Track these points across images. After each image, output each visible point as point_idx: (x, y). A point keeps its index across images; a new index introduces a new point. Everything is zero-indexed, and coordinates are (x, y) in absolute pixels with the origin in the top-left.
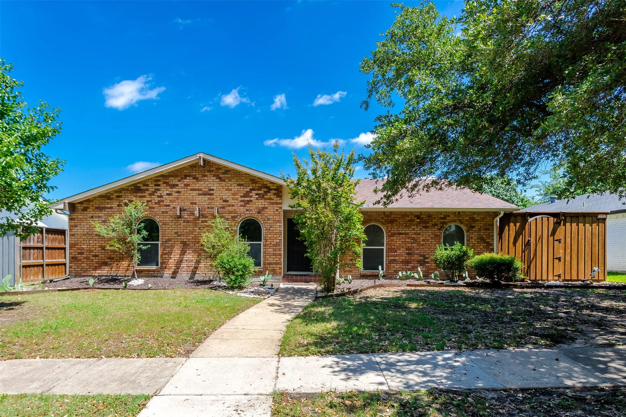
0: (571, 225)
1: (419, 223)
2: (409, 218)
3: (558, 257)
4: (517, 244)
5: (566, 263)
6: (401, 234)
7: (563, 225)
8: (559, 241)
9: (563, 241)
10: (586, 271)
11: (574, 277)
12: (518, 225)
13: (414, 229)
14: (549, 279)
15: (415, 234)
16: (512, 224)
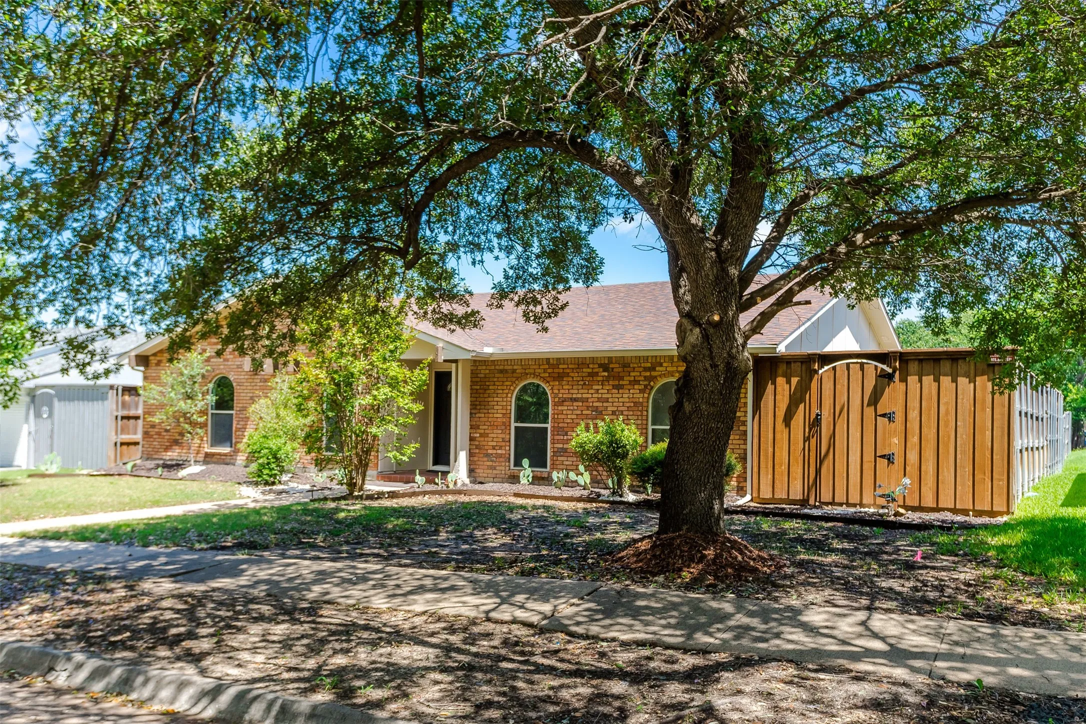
0: (920, 381)
1: (607, 379)
2: (589, 370)
3: (886, 452)
4: (792, 422)
5: (908, 468)
6: (576, 400)
7: (901, 381)
8: (889, 417)
9: (899, 417)
10: (959, 488)
11: (929, 502)
12: (795, 380)
13: (597, 391)
14: (864, 502)
15: (599, 400)
16: (781, 380)
